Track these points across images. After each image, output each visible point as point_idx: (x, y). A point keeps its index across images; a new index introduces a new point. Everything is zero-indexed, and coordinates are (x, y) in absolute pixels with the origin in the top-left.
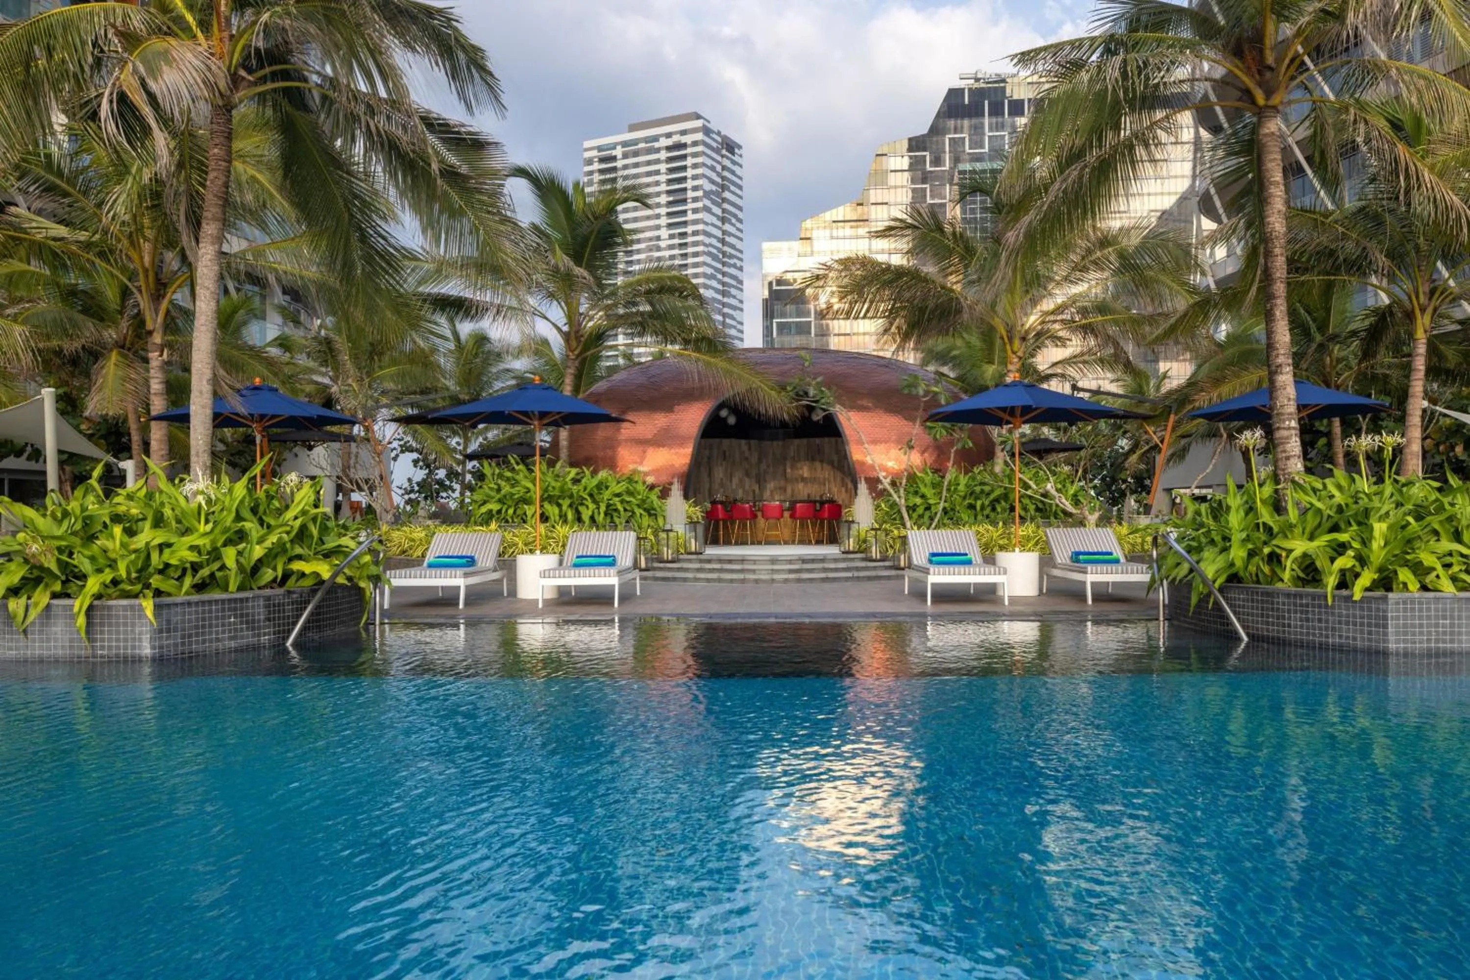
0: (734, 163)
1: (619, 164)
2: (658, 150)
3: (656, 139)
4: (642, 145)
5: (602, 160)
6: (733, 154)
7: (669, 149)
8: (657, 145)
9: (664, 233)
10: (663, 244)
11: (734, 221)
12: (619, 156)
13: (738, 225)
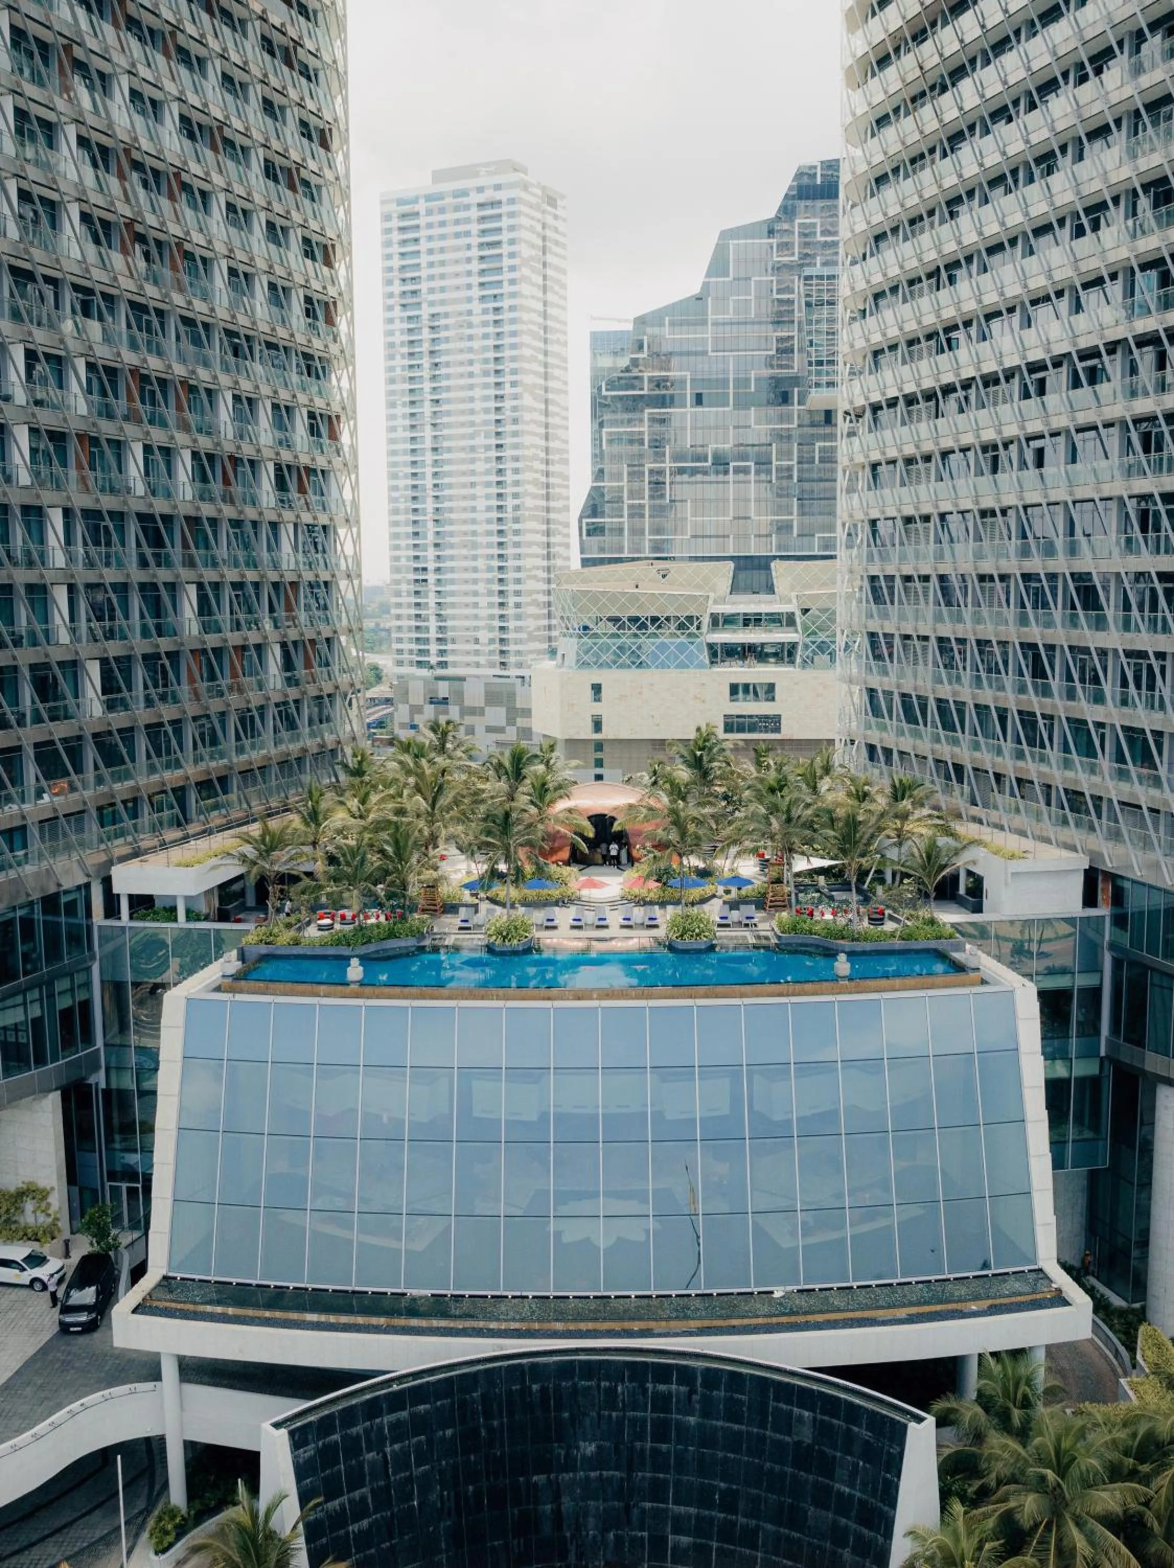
0: (556, 217)
1: (422, 221)
2: (467, 207)
3: (465, 193)
4: (449, 200)
5: (403, 216)
6: (555, 207)
7: (481, 206)
8: (465, 200)
9: (477, 307)
10: (476, 320)
11: (556, 288)
12: (423, 212)
13: (562, 292)
